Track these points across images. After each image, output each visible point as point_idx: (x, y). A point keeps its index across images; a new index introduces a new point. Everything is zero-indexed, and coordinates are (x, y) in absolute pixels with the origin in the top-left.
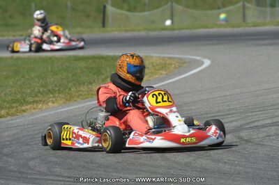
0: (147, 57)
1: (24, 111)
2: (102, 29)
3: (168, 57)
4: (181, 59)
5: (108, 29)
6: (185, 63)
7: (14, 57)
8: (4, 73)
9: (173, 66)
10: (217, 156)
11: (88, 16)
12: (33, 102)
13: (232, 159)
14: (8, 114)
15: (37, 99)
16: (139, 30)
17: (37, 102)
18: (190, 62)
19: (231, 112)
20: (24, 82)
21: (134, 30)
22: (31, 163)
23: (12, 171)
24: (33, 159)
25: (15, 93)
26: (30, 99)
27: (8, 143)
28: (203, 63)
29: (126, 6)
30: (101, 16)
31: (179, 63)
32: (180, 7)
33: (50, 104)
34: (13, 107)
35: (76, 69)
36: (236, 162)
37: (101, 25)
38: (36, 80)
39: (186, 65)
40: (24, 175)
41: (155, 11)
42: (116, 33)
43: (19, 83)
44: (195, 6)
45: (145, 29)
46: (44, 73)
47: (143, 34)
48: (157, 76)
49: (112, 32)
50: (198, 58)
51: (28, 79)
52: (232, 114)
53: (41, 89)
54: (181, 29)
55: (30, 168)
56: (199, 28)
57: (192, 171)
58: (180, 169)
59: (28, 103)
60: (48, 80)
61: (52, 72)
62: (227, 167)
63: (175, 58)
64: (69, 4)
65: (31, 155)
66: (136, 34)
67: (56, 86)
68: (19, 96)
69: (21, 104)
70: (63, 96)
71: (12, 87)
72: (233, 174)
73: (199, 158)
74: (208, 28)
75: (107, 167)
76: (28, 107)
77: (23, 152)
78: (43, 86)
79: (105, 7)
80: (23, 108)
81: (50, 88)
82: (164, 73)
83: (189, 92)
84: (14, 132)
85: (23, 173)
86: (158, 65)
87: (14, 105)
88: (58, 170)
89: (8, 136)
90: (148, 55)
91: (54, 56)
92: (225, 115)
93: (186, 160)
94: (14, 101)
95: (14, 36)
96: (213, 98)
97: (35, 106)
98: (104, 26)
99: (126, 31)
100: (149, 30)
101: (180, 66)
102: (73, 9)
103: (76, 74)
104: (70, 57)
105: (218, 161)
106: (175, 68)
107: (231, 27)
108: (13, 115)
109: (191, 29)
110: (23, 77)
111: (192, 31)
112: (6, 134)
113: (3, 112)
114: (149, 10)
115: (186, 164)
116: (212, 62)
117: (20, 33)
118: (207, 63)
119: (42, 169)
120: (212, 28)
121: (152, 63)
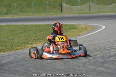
0: (79, 25)
1: (28, 47)
2: (61, 13)
3: (88, 25)
4: (93, 26)
5: (63, 13)
6: (95, 27)
7: (24, 25)
8: (20, 31)
9: (90, 28)
10: (107, 66)
11: (55, 8)
12: (31, 43)
13: (113, 67)
14: (21, 49)
15: (33, 42)
16: (76, 14)
17: (33, 43)
18: (97, 27)
19: (113, 48)
20: (28, 35)
21: (74, 14)
22: (29, 69)
23: (22, 72)
24: (31, 67)
25: (24, 40)
26: (30, 42)
27: (20, 60)
28: (102, 27)
29: (71, 4)
30: (61, 8)
31: (92, 27)
32: (93, 4)
33: (38, 44)
34: (23, 46)
35: (50, 30)
36: (115, 69)
37: (60, 11)
38: (33, 34)
39: (95, 28)
40: (26, 74)
41: (83, 6)
42: (66, 15)
43: (26, 35)
44: (100, 4)
45: (78, 13)
46: (36, 31)
47: (77, 15)
48: (83, 33)
49: (65, 14)
50: (100, 25)
51: (30, 34)
52: (114, 48)
53: (35, 38)
54: (93, 13)
55: (29, 71)
56: (100, 13)
57: (96, 72)
58: (91, 72)
59: (29, 44)
60: (38, 34)
61: (39, 31)
62: (111, 70)
63: (90, 25)
64: (47, 3)
65: (30, 66)
66: (75, 15)
67: (41, 37)
68: (25, 41)
69: (26, 44)
70: (44, 41)
71: (23, 37)
72: (113, 73)
73: (99, 67)
74: (105, 13)
75: (61, 70)
76: (29, 45)
77: (26, 64)
78: (35, 37)
79: (62, 4)
80: (27, 46)
81: (39, 37)
82: (86, 31)
83: (96, 40)
84: (23, 56)
85: (26, 73)
86: (83, 28)
87: (24, 45)
88: (41, 72)
89: (21, 57)
90: (79, 24)
91: (41, 24)
92: (111, 49)
93: (94, 68)
94: (23, 43)
95: (24, 16)
96: (106, 42)
97: (32, 45)
98: (61, 12)
99: (71, 14)
100: (80, 13)
101: (92, 29)
102: (49, 5)
103: (49, 32)
104: (47, 24)
105: (107, 68)
106: (90, 29)
107: (114, 12)
108: (23, 49)
109: (97, 13)
110: (28, 33)
111: (98, 14)
112: (20, 56)
113: (19, 48)
114: (80, 5)
115: (94, 70)
116: (106, 27)
117: (27, 15)
118: (104, 27)
119: (34, 71)
120: (106, 13)
121: (81, 27)
